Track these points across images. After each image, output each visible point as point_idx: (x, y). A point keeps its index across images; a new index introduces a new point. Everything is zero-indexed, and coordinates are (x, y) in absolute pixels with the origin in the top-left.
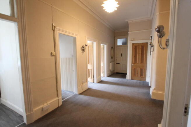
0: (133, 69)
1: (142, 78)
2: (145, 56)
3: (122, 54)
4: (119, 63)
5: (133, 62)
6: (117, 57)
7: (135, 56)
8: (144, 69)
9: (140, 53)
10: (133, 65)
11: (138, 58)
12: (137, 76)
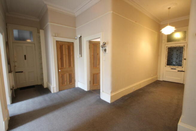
0: (61, 76)
1: (71, 84)
2: (72, 57)
3: (25, 56)
4: (22, 72)
5: (60, 67)
6: (15, 62)
7: (61, 59)
8: (72, 74)
9: (67, 54)
10: (60, 71)
11: (65, 60)
12: (66, 84)
